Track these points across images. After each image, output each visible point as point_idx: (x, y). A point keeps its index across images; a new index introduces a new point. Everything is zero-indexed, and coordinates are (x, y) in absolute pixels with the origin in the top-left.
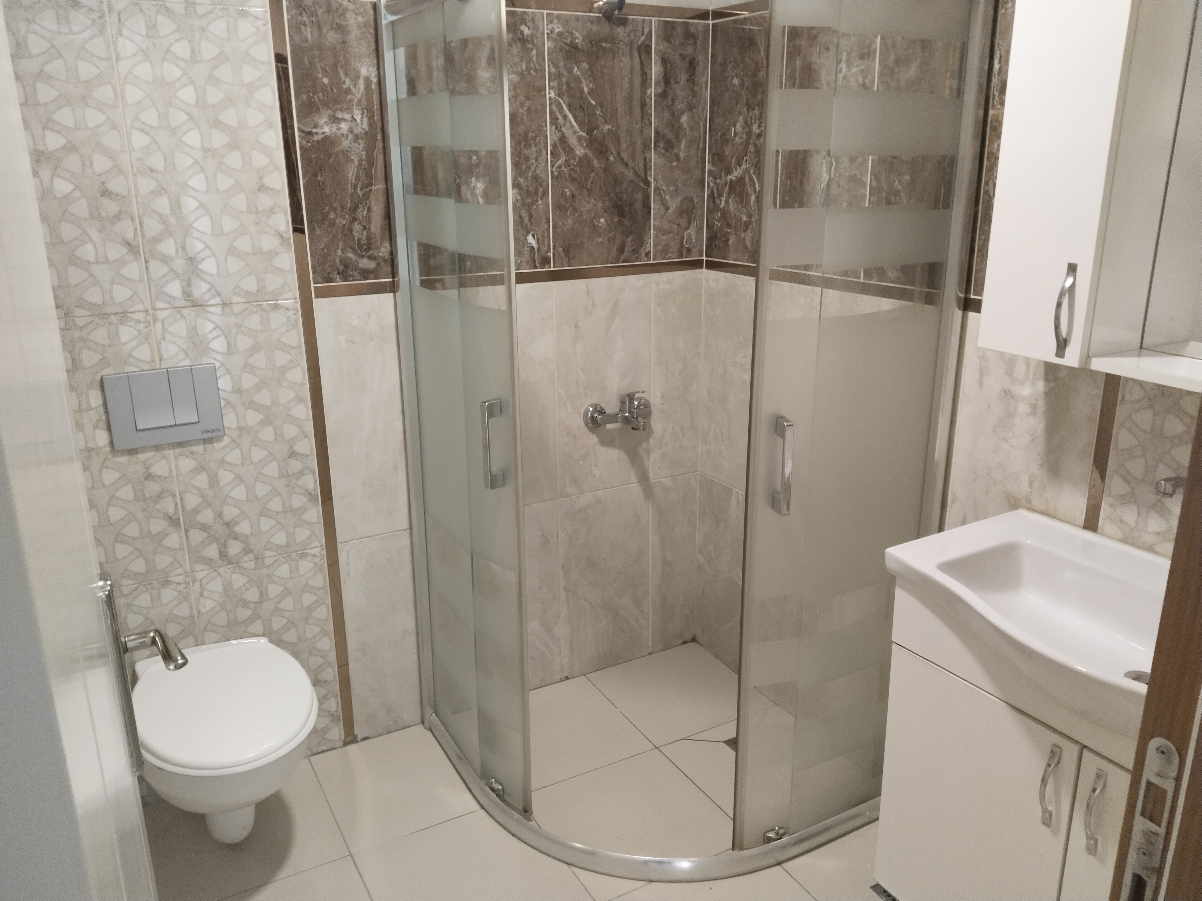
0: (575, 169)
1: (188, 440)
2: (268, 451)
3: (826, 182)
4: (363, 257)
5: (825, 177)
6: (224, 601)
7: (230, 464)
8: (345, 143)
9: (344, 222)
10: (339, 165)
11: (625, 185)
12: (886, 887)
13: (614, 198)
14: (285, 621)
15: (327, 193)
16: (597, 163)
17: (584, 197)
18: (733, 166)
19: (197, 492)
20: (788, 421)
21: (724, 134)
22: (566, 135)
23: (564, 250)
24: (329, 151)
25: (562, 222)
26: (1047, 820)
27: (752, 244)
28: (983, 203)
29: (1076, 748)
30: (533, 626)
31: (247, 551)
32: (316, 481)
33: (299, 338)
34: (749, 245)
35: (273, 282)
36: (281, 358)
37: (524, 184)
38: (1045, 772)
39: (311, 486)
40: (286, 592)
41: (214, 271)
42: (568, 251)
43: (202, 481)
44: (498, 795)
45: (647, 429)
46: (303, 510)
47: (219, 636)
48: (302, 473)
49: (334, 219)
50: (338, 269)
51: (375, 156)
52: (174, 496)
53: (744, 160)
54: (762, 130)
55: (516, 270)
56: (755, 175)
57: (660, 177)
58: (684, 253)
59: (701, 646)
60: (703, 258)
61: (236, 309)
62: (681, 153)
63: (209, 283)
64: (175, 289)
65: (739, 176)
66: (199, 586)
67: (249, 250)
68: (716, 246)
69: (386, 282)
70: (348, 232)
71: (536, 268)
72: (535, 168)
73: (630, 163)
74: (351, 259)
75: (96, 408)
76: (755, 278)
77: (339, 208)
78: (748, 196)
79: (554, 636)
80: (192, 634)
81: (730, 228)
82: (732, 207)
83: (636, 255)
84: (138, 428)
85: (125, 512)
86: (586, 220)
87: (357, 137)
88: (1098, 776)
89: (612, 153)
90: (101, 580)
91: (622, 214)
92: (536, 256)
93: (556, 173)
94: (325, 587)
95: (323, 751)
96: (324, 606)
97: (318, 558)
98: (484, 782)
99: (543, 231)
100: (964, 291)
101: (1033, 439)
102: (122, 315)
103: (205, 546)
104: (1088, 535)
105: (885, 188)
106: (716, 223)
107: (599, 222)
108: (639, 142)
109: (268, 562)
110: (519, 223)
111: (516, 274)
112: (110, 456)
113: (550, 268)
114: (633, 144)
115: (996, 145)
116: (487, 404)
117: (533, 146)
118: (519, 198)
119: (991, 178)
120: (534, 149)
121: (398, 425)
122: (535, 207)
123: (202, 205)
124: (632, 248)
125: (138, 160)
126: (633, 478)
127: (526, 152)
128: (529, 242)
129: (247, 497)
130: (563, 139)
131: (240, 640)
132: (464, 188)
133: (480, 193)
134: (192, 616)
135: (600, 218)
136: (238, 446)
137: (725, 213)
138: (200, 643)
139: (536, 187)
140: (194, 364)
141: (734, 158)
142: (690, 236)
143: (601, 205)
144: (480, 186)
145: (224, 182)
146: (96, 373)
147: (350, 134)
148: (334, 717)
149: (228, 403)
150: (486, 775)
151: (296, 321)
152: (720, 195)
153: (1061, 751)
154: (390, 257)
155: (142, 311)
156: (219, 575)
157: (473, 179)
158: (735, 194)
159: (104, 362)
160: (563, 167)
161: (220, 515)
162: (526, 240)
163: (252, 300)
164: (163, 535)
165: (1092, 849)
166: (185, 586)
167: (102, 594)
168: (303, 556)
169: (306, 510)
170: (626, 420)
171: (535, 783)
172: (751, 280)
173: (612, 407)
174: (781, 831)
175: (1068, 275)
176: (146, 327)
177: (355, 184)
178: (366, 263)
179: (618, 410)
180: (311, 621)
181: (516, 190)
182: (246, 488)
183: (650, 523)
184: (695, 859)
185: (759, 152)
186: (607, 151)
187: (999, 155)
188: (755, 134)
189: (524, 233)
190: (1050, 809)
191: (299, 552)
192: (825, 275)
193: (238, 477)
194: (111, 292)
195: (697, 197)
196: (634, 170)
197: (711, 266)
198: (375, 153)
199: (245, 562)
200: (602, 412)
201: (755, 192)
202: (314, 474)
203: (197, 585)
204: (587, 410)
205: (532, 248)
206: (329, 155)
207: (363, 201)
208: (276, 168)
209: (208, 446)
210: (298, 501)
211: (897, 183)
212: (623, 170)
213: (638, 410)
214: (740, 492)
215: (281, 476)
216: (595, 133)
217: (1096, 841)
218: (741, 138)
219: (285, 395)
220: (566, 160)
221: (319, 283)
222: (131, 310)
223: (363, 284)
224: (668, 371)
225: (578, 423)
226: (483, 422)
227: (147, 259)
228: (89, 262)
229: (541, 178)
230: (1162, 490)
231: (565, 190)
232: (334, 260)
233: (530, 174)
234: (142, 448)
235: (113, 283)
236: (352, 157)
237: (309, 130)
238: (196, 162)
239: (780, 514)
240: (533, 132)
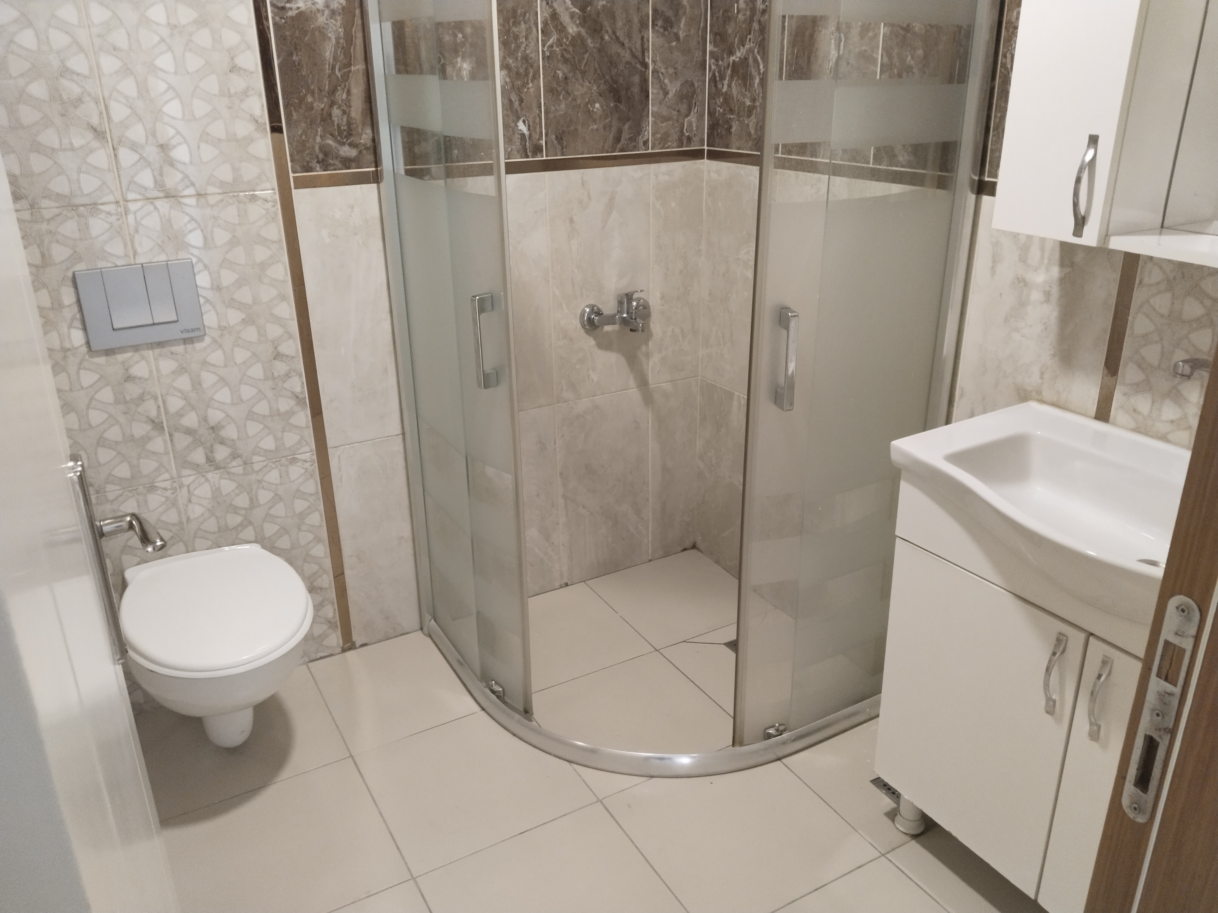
0: (567, 48)
1: (166, 339)
2: (252, 353)
3: (834, 60)
4: (343, 144)
5: (834, 54)
6: (213, 507)
7: (213, 365)
8: (322, 20)
9: (322, 106)
10: (315, 43)
11: (621, 67)
12: (886, 780)
13: (610, 80)
14: (276, 528)
15: (304, 74)
16: (591, 43)
17: (577, 80)
18: (736, 46)
19: (180, 395)
20: (792, 312)
21: (726, 11)
22: (558, 11)
23: (556, 137)
24: (305, 29)
25: (554, 106)
26: (1051, 708)
27: (756, 130)
28: (1000, 77)
29: (1082, 636)
30: (532, 533)
31: (235, 456)
32: (303, 384)
33: (280, 231)
34: (752, 131)
35: (249, 171)
36: (261, 253)
37: (513, 65)
38: (1050, 661)
39: (298, 389)
40: (277, 498)
41: (187, 159)
42: (561, 139)
43: (184, 383)
44: (498, 697)
45: (646, 329)
46: (291, 413)
47: (210, 543)
48: (288, 376)
49: (312, 103)
50: (317, 157)
51: (353, 33)
52: (156, 398)
53: (748, 40)
54: (766, 6)
55: (505, 159)
56: (759, 55)
57: (658, 59)
58: (685, 142)
59: (702, 552)
60: (704, 147)
61: (212, 200)
62: (681, 32)
63: (182, 172)
64: (146, 178)
65: (743, 57)
66: (187, 492)
67: (223, 136)
68: (718, 134)
69: (369, 172)
70: (327, 118)
71: (528, 157)
72: (525, 48)
73: (626, 42)
74: (331, 146)
75: (70, 306)
76: (759, 167)
77: (316, 91)
78: (752, 78)
79: (553, 543)
80: (181, 540)
81: (733, 114)
82: (734, 91)
83: (634, 144)
84: (115, 327)
85: (106, 416)
86: (580, 105)
87: (333, 13)
88: (1104, 663)
89: (607, 32)
90: (71, 460)
91: (618, 100)
92: (527, 144)
93: (547, 54)
94: (317, 493)
95: (321, 658)
96: (317, 513)
97: (309, 464)
98: (484, 684)
99: (535, 117)
100: (978, 172)
101: (1046, 328)
102: (91, 207)
103: (191, 450)
104: (1099, 426)
105: (897, 64)
106: (718, 109)
107: (594, 107)
108: (636, 20)
109: (256, 467)
110: (508, 107)
111: (506, 163)
112: (87, 357)
113: (543, 157)
114: (629, 21)
115: (1015, 14)
116: (477, 298)
117: (522, 23)
118: (508, 80)
119: (1009, 50)
120: (523, 26)
121: (387, 326)
122: (525, 90)
123: (170, 87)
124: (629, 136)
125: (99, 36)
126: (632, 383)
127: (515, 29)
128: (519, 128)
129: (232, 399)
130: (554, 16)
131: (231, 547)
132: (449, 69)
133: (466, 75)
134: (181, 523)
135: (595, 103)
136: (220, 346)
137: (727, 98)
138: (190, 549)
139: (526, 68)
140: (171, 259)
141: (737, 37)
142: (690, 124)
143: (595, 88)
144: (466, 67)
145: (194, 63)
146: (67, 269)
147: (326, 9)
148: (331, 624)
149: (207, 301)
150: (486, 678)
151: (276, 213)
152: (722, 78)
153: (1067, 640)
154: (372, 144)
155: (113, 203)
156: (207, 480)
157: (459, 59)
158: (738, 77)
159: (76, 257)
160: (555, 46)
161: (205, 419)
162: (517, 126)
163: (228, 191)
164: (147, 439)
165: (1094, 735)
166: (172, 491)
167: (72, 475)
168: (294, 461)
169: (293, 413)
170: (624, 321)
171: (535, 686)
172: (755, 170)
173: (609, 307)
174: (781, 728)
175: (1089, 146)
176: (118, 220)
177: (333, 64)
178: (347, 151)
179: (616, 311)
180: (303, 527)
181: (505, 72)
182: (230, 390)
183: (650, 428)
184: (696, 755)
185: (763, 29)
186: (601, 30)
187: (1018, 23)
188: (759, 11)
189: (515, 119)
190: (1054, 697)
191: (289, 458)
192: (833, 162)
193: (222, 379)
194: (78, 181)
195: (698, 81)
196: (631, 50)
197: (714, 156)
198: (353, 30)
199: (233, 467)
200: (599, 313)
201: (759, 73)
202: (300, 376)
203: (185, 490)
204: (584, 312)
205: (523, 135)
206: (305, 33)
207: (342, 83)
208: (249, 47)
209: (189, 347)
210: (285, 404)
211: (909, 58)
212: (619, 51)
213: (636, 311)
214: (742, 396)
215: (266, 378)
216: (589, 9)
217: (1099, 727)
218: (745, 15)
219: (267, 293)
220: (558, 39)
221: (297, 172)
222: (100, 202)
223: (344, 173)
224: (668, 270)
225: (574, 325)
226: (474, 320)
227: (115, 146)
228: (53, 149)
229: (531, 58)
230: (1180, 371)
231: (558, 72)
232: (313, 147)
233: (520, 54)
234: (119, 348)
235: (79, 171)
236: (329, 35)
237: (282, 5)
238: (163, 40)
239: (783, 409)
240: (522, 8)
